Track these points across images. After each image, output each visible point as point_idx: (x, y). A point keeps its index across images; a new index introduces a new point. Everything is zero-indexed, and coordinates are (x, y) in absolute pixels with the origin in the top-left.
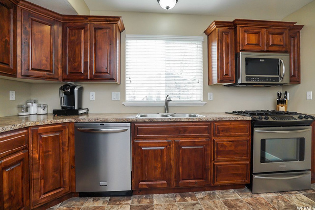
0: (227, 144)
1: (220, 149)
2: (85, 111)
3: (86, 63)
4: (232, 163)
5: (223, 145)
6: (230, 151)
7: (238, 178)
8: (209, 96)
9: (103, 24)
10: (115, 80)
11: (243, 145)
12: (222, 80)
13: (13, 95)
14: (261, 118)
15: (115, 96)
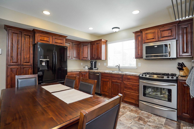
0: (129, 85)
1: (126, 86)
2: (97, 69)
3: (94, 54)
4: (131, 93)
5: (127, 85)
6: (130, 88)
7: (133, 100)
8: (139, 65)
9: (98, 42)
10: (101, 59)
11: (136, 86)
12: (136, 58)
13: (82, 64)
14: (143, 75)
15: (105, 64)
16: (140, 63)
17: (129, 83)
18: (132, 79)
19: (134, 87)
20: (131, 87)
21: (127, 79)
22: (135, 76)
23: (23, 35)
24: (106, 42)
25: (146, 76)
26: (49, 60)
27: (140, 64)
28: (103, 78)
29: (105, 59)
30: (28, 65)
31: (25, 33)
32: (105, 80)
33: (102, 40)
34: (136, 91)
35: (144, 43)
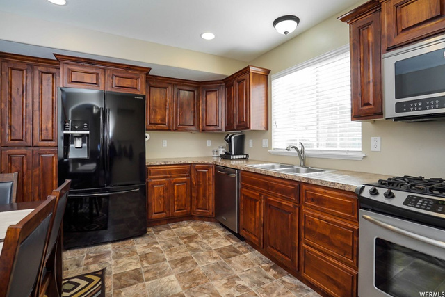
0: (318, 223)
1: (309, 225)
3: (233, 115)
4: (328, 258)
5: (312, 222)
7: (336, 289)
8: (373, 144)
9: (242, 77)
10: (249, 128)
11: (346, 235)
12: (356, 116)
13: (209, 143)
14: (374, 192)
15: (265, 143)
16: (379, 139)
17: (319, 218)
18: (330, 201)
19: (339, 237)
20: (327, 232)
21: (313, 200)
22: (344, 191)
23: (36, 73)
24: (267, 76)
25: (390, 195)
26: (88, 132)
27: (376, 143)
28: (247, 188)
29: (263, 129)
30: (50, 146)
31: (40, 68)
32: (250, 195)
33: (251, 68)
34: (345, 253)
35: (389, 49)
